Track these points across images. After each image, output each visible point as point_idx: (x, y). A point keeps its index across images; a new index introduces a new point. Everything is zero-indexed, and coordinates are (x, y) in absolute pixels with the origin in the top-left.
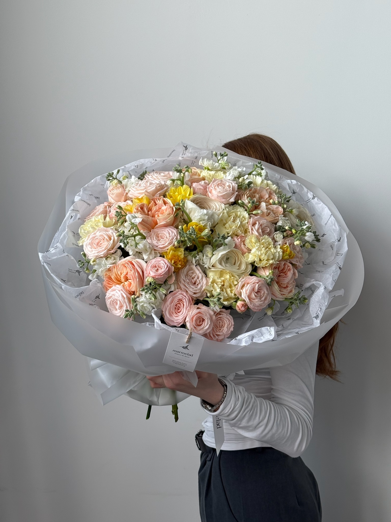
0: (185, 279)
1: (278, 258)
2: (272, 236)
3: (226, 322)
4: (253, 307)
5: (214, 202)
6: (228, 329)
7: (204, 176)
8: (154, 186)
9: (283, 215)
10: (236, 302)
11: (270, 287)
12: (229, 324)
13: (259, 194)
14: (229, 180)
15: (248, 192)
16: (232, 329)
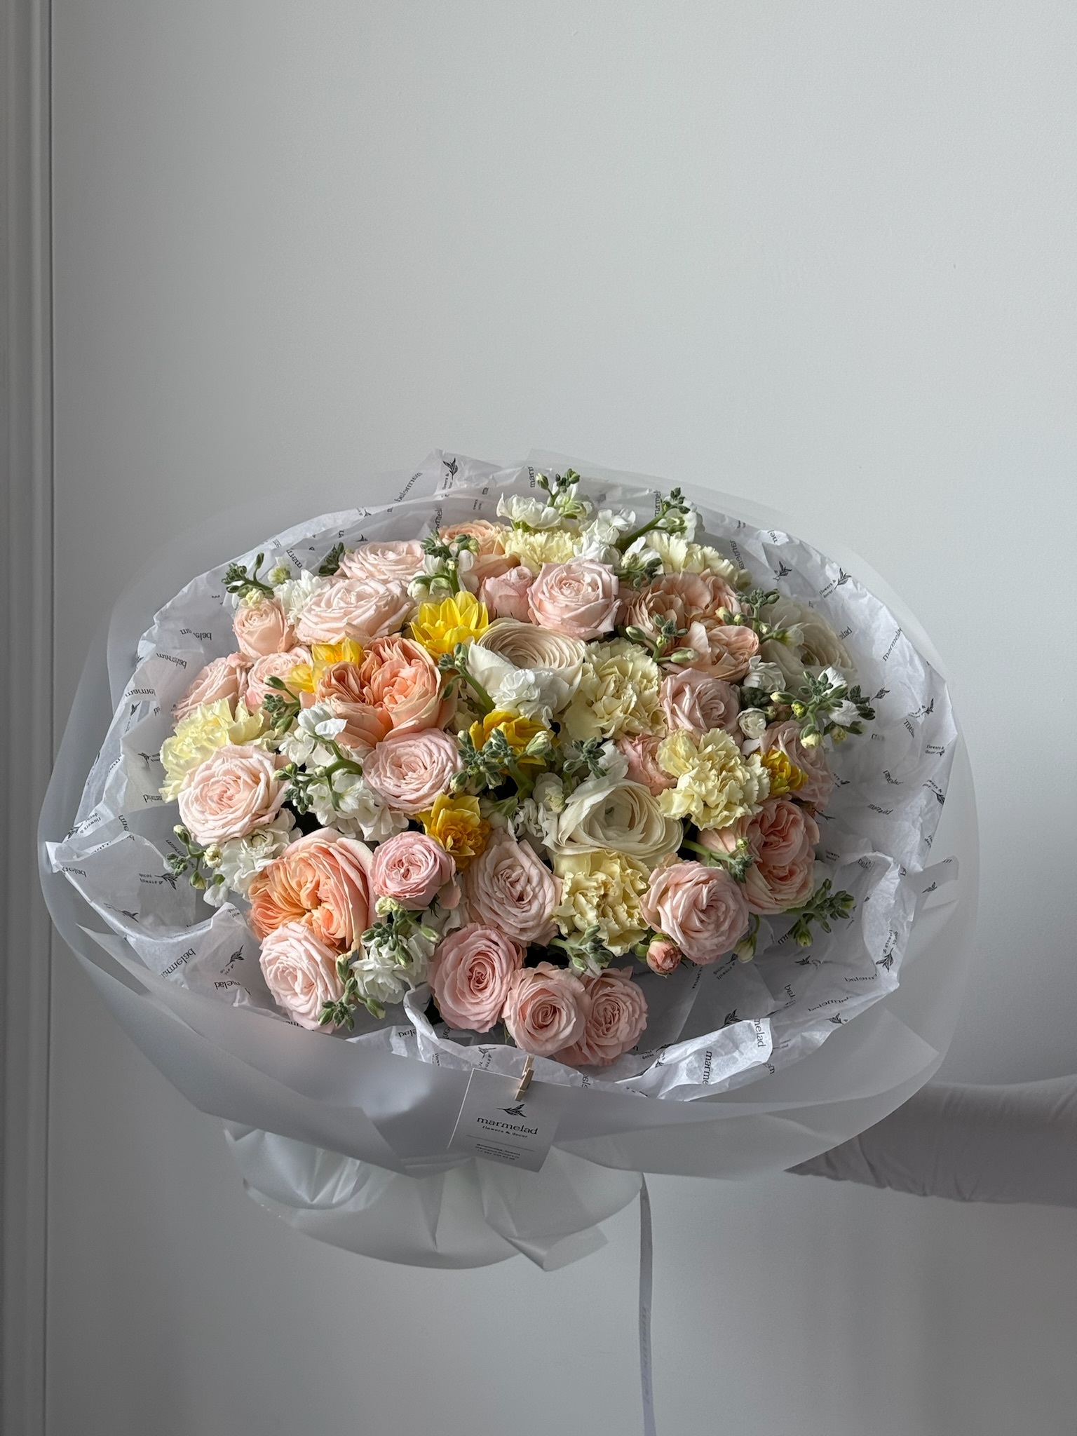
0: (490, 891)
1: (758, 795)
2: (732, 725)
3: (625, 1007)
4: (699, 955)
5: (554, 638)
6: (630, 1026)
7: (516, 552)
8: (371, 606)
9: (760, 657)
10: (647, 942)
11: (743, 885)
12: (634, 1011)
13: (683, 595)
14: (592, 561)
15: (650, 596)
16: (643, 1025)
